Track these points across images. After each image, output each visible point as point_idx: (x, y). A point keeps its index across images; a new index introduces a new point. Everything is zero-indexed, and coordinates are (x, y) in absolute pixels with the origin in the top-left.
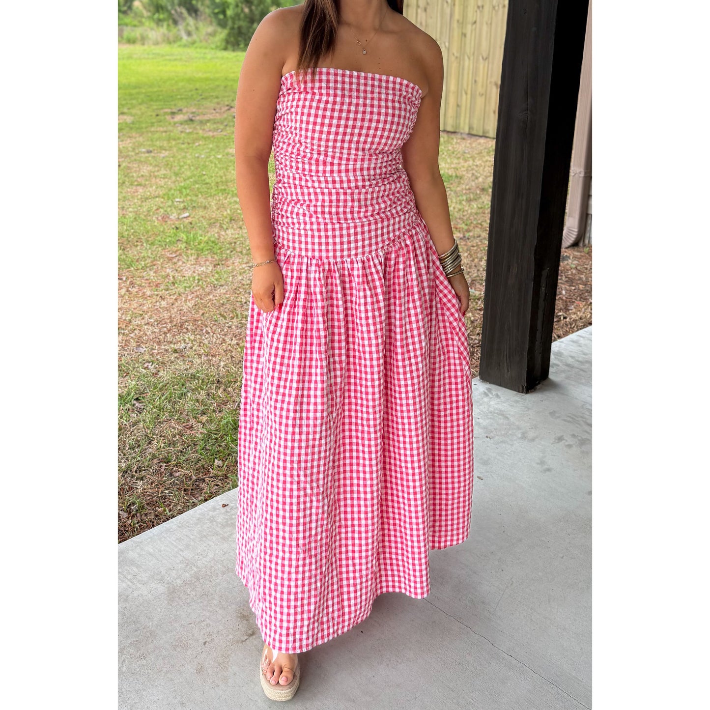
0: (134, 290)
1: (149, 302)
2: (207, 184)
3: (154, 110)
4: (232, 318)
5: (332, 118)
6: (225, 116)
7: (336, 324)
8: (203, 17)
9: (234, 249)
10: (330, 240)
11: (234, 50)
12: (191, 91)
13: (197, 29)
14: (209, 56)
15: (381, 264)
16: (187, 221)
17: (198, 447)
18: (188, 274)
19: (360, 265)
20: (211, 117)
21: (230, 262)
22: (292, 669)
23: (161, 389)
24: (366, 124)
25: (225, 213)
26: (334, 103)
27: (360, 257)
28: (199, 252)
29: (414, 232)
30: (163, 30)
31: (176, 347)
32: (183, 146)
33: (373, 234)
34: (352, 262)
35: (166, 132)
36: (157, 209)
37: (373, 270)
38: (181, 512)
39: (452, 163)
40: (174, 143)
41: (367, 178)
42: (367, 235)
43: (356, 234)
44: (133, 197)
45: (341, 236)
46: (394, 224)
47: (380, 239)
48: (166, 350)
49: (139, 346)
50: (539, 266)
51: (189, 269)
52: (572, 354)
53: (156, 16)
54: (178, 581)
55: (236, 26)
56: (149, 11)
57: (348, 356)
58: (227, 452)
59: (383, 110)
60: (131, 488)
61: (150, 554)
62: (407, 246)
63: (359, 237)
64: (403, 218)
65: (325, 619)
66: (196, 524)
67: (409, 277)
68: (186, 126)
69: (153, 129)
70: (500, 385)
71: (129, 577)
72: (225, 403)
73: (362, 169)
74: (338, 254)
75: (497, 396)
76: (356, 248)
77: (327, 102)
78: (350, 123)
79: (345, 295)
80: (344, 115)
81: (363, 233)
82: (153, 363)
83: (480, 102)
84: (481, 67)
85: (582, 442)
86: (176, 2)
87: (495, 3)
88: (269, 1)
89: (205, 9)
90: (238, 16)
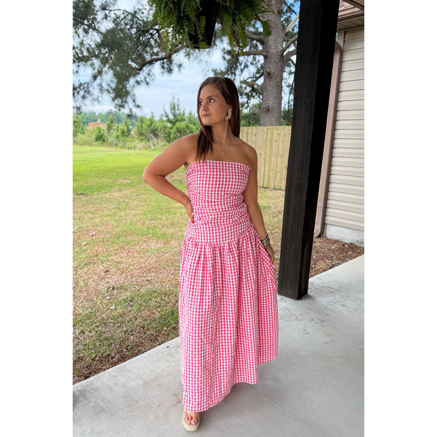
0: (130, 254)
1: (136, 259)
2: (161, 209)
3: (139, 178)
4: (172, 267)
5: (213, 181)
7: (217, 270)
8: (160, 138)
9: (173, 237)
10: (215, 235)
13: (158, 143)
15: (236, 244)
16: (153, 225)
17: (157, 322)
18: (153, 248)
19: (227, 245)
21: (171, 243)
22: (196, 417)
23: (141, 297)
24: (228, 183)
25: (169, 222)
26: (213, 175)
27: (227, 241)
28: (158, 238)
29: (250, 229)
30: (143, 143)
31: (147, 279)
32: (151, 193)
33: (232, 231)
34: (224, 244)
35: (144, 187)
36: (140, 220)
37: (233, 246)
38: (149, 350)
40: (147, 192)
41: (229, 206)
42: (230, 232)
43: (225, 231)
44: (130, 215)
45: (219, 232)
46: (241, 226)
47: (235, 233)
48: (143, 280)
49: (132, 278)
50: (304, 245)
51: (154, 245)
52: (318, 283)
53: (140, 138)
54: (148, 379)
56: (138, 135)
57: (222, 284)
58: (169, 324)
59: (234, 177)
60: (128, 339)
61: (136, 367)
62: (247, 235)
63: (227, 232)
64: (245, 223)
65: (213, 396)
66: (156, 355)
67: (248, 249)
69: (138, 186)
70: (287, 297)
71: (127, 377)
72: (168, 303)
73: (227, 203)
74: (218, 240)
75: (285, 301)
76: (226, 237)
77: (210, 175)
78: (221, 183)
79: (221, 258)
80: (218, 179)
81: (228, 231)
82: (138, 285)
83: (278, 175)
84: (279, 160)
85: (322, 321)
86: (149, 131)
87: (285, 132)
88: (188, 131)
89: (161, 135)
90: (175, 137)
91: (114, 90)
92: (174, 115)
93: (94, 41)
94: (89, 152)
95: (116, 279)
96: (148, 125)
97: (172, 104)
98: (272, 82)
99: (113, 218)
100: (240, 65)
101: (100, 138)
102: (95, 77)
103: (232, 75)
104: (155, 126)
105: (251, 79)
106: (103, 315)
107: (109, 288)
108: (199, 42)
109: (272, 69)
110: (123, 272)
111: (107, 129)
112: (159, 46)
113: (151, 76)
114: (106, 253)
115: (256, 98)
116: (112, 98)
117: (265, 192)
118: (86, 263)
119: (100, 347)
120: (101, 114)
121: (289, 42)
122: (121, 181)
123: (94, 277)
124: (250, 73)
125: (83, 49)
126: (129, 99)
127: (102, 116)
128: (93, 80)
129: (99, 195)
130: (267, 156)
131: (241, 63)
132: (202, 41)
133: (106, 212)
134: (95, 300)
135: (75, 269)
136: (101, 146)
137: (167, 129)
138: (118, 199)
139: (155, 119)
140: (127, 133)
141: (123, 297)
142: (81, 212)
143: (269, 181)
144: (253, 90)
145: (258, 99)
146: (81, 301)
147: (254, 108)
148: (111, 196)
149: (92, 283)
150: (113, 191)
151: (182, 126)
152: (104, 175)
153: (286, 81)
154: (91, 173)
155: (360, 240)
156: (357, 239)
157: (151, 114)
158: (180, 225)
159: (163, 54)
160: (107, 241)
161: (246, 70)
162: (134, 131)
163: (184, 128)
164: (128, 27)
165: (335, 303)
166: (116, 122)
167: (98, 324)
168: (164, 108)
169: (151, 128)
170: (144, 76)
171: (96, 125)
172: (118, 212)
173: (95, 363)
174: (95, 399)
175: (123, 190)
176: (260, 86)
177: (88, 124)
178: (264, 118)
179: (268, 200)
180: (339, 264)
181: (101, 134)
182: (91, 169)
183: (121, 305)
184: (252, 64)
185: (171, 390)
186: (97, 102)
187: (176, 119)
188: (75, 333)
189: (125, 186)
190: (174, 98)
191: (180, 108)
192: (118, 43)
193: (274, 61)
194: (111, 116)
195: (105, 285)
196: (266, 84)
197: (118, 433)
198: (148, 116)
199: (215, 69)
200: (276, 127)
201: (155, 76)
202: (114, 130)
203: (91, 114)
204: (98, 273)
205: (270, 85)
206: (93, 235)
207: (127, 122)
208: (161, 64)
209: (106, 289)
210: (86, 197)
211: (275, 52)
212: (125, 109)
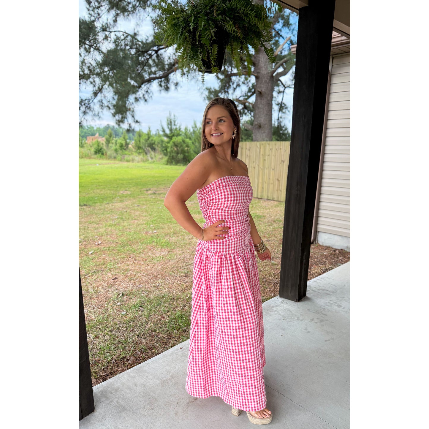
0: (136, 262)
1: (143, 267)
2: (163, 219)
3: (139, 189)
4: (177, 273)
8: (157, 152)
9: (176, 245)
11: (170, 165)
12: (154, 181)
13: (155, 156)
14: (160, 167)
16: (156, 234)
17: (167, 325)
18: (158, 255)
20: (163, 192)
21: (175, 250)
23: (150, 302)
25: (171, 231)
28: (162, 246)
30: (141, 156)
31: (155, 285)
32: (152, 204)
35: (144, 198)
36: (144, 229)
38: (162, 352)
39: (261, 211)
40: (148, 202)
44: (133, 224)
48: (151, 286)
49: (140, 285)
50: (303, 251)
51: (159, 253)
52: (315, 286)
53: (138, 151)
54: (165, 378)
55: (171, 155)
56: (135, 149)
58: (179, 327)
60: (141, 342)
61: (152, 368)
66: (170, 356)
68: (153, 196)
69: (139, 197)
70: (288, 299)
71: (145, 377)
72: (177, 307)
75: (287, 303)
82: (146, 291)
83: (271, 186)
84: (272, 172)
85: (322, 321)
86: (146, 145)
87: (277, 147)
88: (185, 145)
89: (158, 149)
90: (172, 151)
91: (114, 106)
92: (171, 130)
93: (95, 60)
94: (88, 165)
95: (124, 286)
96: (145, 139)
97: (169, 120)
98: (263, 101)
99: (117, 228)
100: (233, 84)
101: (99, 151)
102: (95, 94)
103: (225, 93)
104: (152, 140)
105: (243, 97)
106: (116, 321)
107: (119, 295)
108: (212, 67)
109: (263, 88)
110: (130, 280)
111: (106, 143)
112: (157, 65)
113: (149, 93)
115: (248, 115)
116: (113, 114)
117: (259, 202)
118: (94, 271)
119: (115, 351)
120: (99, 128)
121: (278, 64)
122: (121, 192)
123: (104, 284)
125: (84, 67)
126: (129, 114)
127: (100, 130)
128: (93, 97)
129: (101, 205)
130: (260, 169)
132: (215, 66)
133: (110, 222)
134: (106, 306)
135: (84, 277)
136: (100, 159)
137: (164, 143)
138: (120, 209)
139: (152, 134)
140: (125, 146)
141: (133, 303)
142: (85, 223)
143: (262, 192)
144: (245, 107)
145: (250, 116)
146: (92, 307)
147: (247, 125)
148: (113, 207)
149: (102, 290)
150: (115, 202)
151: (179, 141)
152: (105, 187)
153: (275, 99)
154: (92, 185)
155: (349, 246)
156: (346, 245)
157: (148, 129)
158: (182, 234)
159: (161, 73)
160: (113, 250)
161: (238, 88)
162: (132, 145)
163: (180, 142)
164: (128, 47)
165: (331, 304)
166: (114, 136)
167: (111, 329)
168: (161, 124)
169: (148, 142)
170: (142, 93)
171: (95, 139)
172: (121, 221)
173: (111, 366)
174: (116, 399)
175: (124, 201)
176: (251, 104)
177: (86, 138)
178: (256, 134)
179: (262, 210)
180: (332, 268)
181: (100, 148)
182: (92, 181)
183: (132, 310)
184: (243, 83)
186: (98, 117)
187: (172, 134)
188: (90, 337)
189: (126, 197)
190: (170, 115)
191: (176, 123)
192: (119, 63)
193: (265, 81)
194: (109, 130)
195: (115, 292)
196: (258, 103)
198: (145, 131)
199: (209, 88)
200: (268, 142)
201: (153, 94)
202: (112, 143)
203: (89, 128)
204: (107, 281)
205: (261, 104)
206: (98, 244)
207: (125, 136)
208: (158, 83)
209: (116, 295)
210: (89, 207)
211: (265, 73)
212: (124, 124)
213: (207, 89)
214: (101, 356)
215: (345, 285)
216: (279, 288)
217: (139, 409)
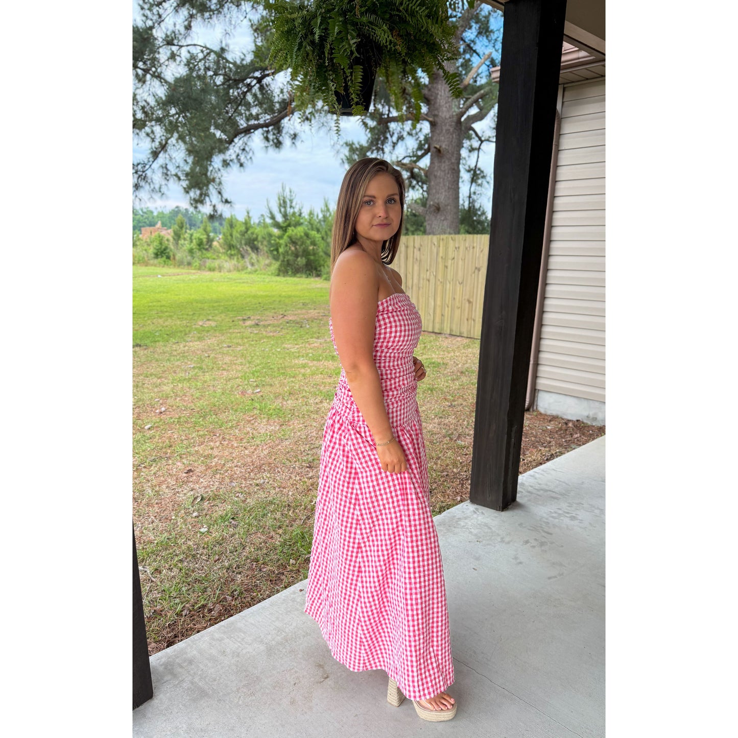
0: (225, 443)
1: (237, 451)
2: (271, 369)
3: (230, 318)
4: (295, 462)
6: (281, 321)
8: (262, 253)
9: (294, 414)
11: (284, 276)
12: (256, 304)
13: (258, 261)
14: (267, 280)
16: (259, 395)
17: (278, 551)
18: (263, 431)
20: (271, 322)
21: (291, 423)
23: (249, 511)
25: (285, 389)
28: (269, 416)
30: (234, 262)
31: (257, 482)
32: (252, 343)
35: (240, 333)
36: (238, 387)
38: (269, 596)
39: (439, 354)
40: (246, 340)
44: (220, 378)
48: (251, 485)
49: (231, 482)
50: (510, 424)
51: (264, 428)
52: (531, 484)
53: (229, 252)
54: (273, 642)
55: (285, 259)
56: (224, 249)
58: (298, 554)
60: (233, 580)
61: (252, 624)
66: (282, 603)
68: (254, 329)
69: (231, 331)
70: (484, 506)
71: (239, 640)
72: (294, 521)
75: (483, 513)
82: (242, 493)
83: (457, 312)
84: (458, 288)
85: (542, 544)
86: (243, 242)
87: (467, 245)
89: (264, 248)
90: (287, 252)
91: (187, 175)
92: (285, 216)
93: (154, 96)
94: (144, 276)
95: (205, 484)
96: (241, 231)
97: (282, 198)
98: (443, 165)
99: (193, 384)
100: (391, 136)
101: (162, 253)
102: (155, 154)
103: (378, 152)
104: (252, 233)
105: (409, 159)
106: (190, 543)
107: (195, 499)
108: (352, 105)
109: (444, 143)
110: (216, 472)
111: (174, 239)
112: (260, 104)
113: (247, 153)
114: (185, 442)
115: (418, 190)
116: (185, 189)
117: (436, 340)
118: (153, 458)
119: (189, 595)
120: (162, 213)
121: (470, 100)
122: (201, 324)
123: (169, 480)
124: (407, 149)
125: (135, 108)
126: (212, 190)
127: (163, 217)
128: (151, 159)
129: (165, 346)
130: (439, 283)
131: (393, 133)
132: (357, 104)
133: (181, 375)
134: (173, 517)
135: (137, 468)
136: (163, 267)
137: (273, 238)
138: (198, 352)
139: (252, 222)
140: (207, 244)
141: (220, 513)
143: (442, 322)
144: (413, 176)
145: (421, 191)
146: (150, 520)
147: (416, 206)
148: (187, 348)
149: (167, 491)
150: (189, 339)
151: (299, 234)
152: (172, 314)
153: (464, 162)
154: (150, 310)
155: (591, 416)
156: (586, 413)
157: (246, 214)
158: (304, 394)
159: (267, 118)
160: (186, 422)
161: (400, 143)
162: (218, 242)
163: (301, 237)
165: (560, 514)
166: (188, 226)
167: (181, 557)
168: (268, 205)
169: (247, 236)
170: (235, 152)
171: (155, 231)
172: (200, 374)
173: (182, 620)
174: (190, 678)
175: (206, 338)
176: (423, 169)
177: (140, 230)
178: (432, 222)
179: (442, 353)
180: (561, 453)
181: (163, 247)
182: (151, 304)
183: (217, 524)
184: (409, 134)
185: (312, 659)
186: (160, 194)
187: (288, 222)
188: (146, 572)
189: (208, 331)
190: (283, 189)
191: (294, 204)
192: (195, 100)
193: (446, 130)
194: (180, 217)
195: (189, 494)
196: (434, 168)
197: (233, 730)
198: (241, 217)
199: (351, 143)
200: (453, 236)
201: (253, 153)
202: (185, 239)
203: (145, 213)
204: (175, 475)
205: (441, 170)
206: (161, 413)
207: (206, 226)
208: (263, 134)
209: (191, 500)
210: (145, 349)
211: (448, 117)
212: (205, 206)
213: (347, 144)
214: (165, 603)
215: (583, 483)
216: (469, 487)
217: (229, 694)
